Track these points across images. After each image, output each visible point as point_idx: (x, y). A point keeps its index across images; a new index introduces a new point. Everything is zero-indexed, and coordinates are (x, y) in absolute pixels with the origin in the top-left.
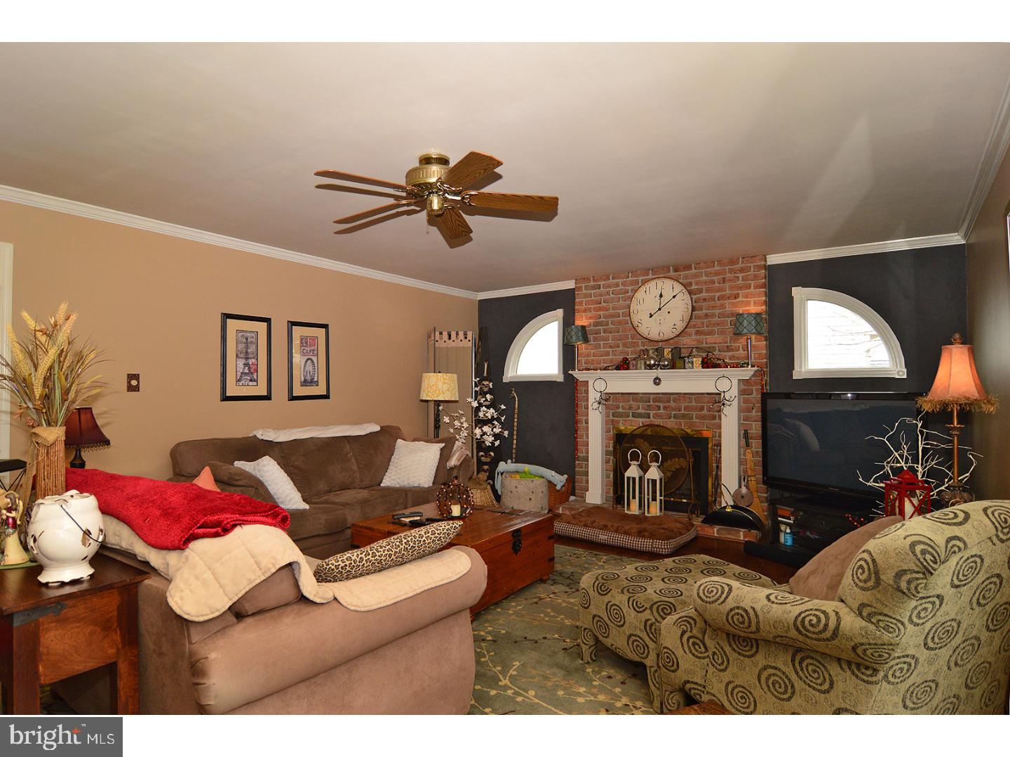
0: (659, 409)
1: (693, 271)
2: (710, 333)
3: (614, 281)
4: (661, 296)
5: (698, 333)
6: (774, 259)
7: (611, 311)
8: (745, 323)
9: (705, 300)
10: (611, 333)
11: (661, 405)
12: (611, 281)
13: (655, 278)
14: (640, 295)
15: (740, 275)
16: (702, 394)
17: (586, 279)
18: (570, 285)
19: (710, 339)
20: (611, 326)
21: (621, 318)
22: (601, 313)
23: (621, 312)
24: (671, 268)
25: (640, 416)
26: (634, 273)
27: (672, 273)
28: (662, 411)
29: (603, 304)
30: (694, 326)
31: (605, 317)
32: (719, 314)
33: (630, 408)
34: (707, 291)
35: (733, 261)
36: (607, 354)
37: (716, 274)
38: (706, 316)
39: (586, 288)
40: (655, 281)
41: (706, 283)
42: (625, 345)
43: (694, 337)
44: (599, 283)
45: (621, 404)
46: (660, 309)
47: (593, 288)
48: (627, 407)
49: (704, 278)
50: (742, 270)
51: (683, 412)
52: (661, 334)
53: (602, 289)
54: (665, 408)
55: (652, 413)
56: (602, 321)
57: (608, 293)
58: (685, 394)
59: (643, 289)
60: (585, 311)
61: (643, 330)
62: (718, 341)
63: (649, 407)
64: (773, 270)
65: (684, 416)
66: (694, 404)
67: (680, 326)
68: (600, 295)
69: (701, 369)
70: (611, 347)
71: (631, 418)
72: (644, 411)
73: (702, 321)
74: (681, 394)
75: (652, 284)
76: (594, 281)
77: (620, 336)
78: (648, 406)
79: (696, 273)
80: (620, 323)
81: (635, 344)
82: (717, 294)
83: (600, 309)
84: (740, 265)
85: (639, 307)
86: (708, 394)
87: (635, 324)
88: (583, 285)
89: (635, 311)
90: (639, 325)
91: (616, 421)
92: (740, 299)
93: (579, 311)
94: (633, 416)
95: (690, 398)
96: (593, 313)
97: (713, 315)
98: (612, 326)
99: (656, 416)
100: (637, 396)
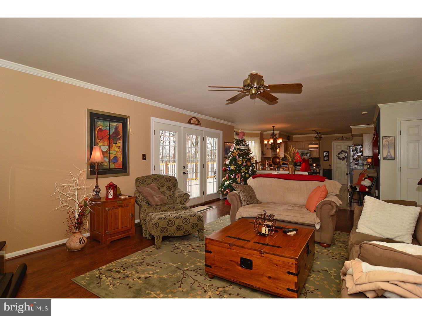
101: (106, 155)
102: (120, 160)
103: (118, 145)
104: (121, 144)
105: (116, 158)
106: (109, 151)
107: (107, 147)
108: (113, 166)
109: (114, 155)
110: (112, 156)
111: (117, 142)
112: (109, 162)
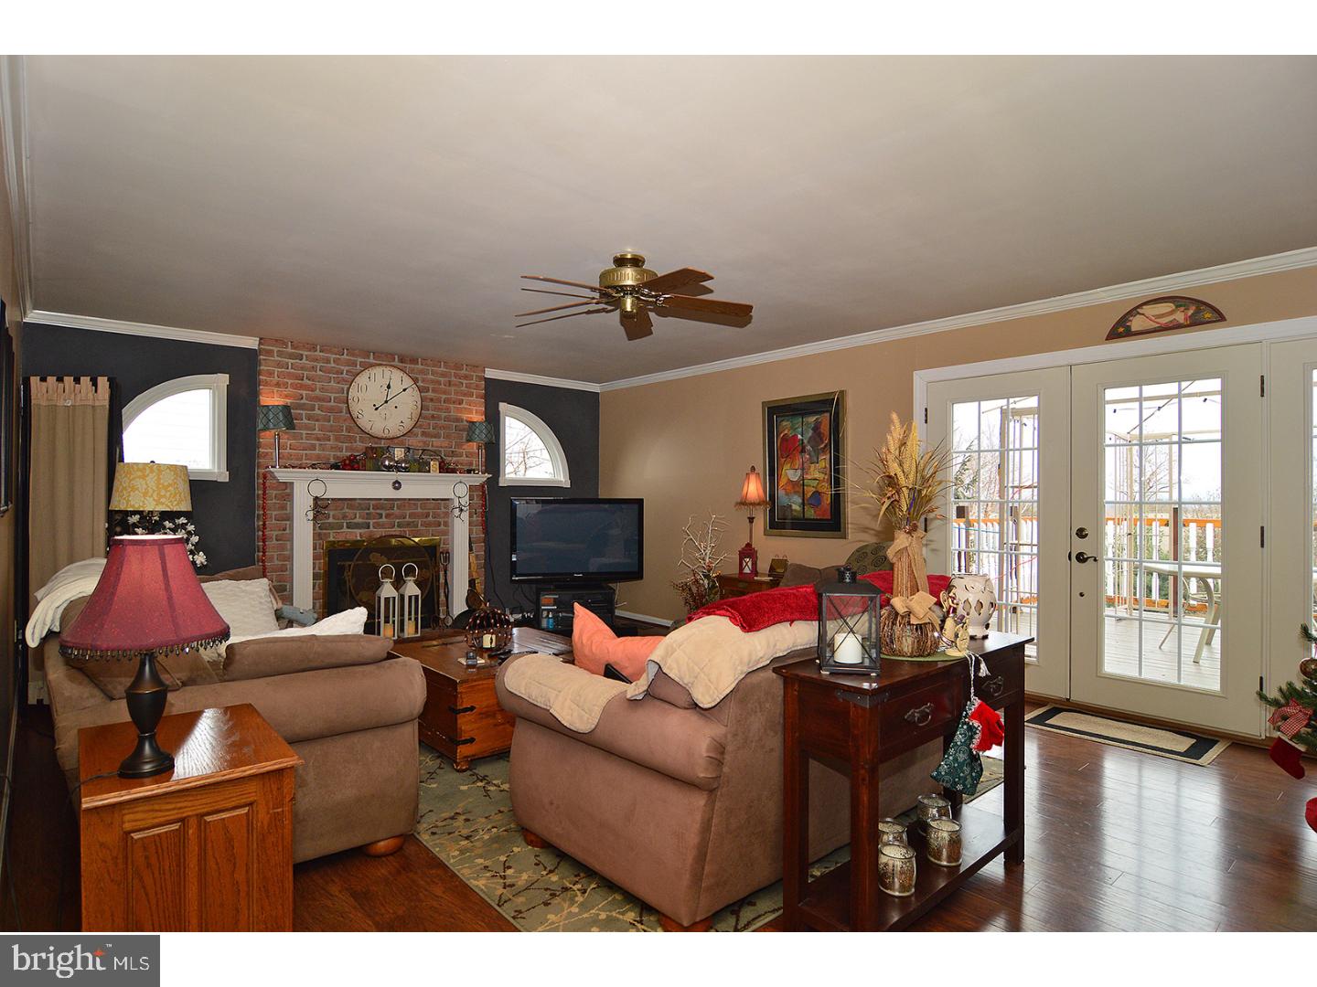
0: (381, 517)
1: (420, 366)
2: (437, 436)
3: (321, 354)
4: (389, 387)
5: (424, 434)
6: (491, 373)
7: (317, 392)
8: (477, 432)
9: (432, 400)
10: (317, 420)
11: (384, 513)
12: (318, 353)
13: (381, 365)
14: (362, 379)
15: (465, 382)
16: (428, 499)
17: (280, 342)
18: (250, 343)
19: (436, 442)
20: (317, 412)
21: (332, 403)
22: (304, 393)
23: (333, 396)
24: (396, 357)
25: (357, 526)
26: (351, 352)
27: (396, 363)
28: (384, 519)
29: (306, 381)
30: (421, 427)
31: (311, 399)
32: (445, 417)
33: (344, 517)
34: (434, 391)
35: (458, 367)
36: (313, 447)
37: (443, 375)
38: (433, 416)
39: (280, 354)
40: (381, 369)
41: (432, 381)
42: (337, 439)
43: (420, 438)
44: (301, 352)
45: (331, 513)
46: (386, 402)
47: (291, 356)
48: (341, 516)
49: (430, 377)
50: (466, 377)
51: (407, 519)
52: (386, 431)
53: (304, 361)
54: (388, 516)
55: (371, 522)
56: (304, 404)
57: (313, 368)
58: (409, 499)
59: (365, 374)
60: (278, 385)
61: (363, 423)
62: (443, 445)
63: (369, 516)
64: (490, 383)
65: (408, 524)
66: (419, 510)
67: (408, 424)
68: (302, 369)
69: (437, 473)
70: (318, 439)
71: (345, 529)
72: (361, 520)
73: (428, 421)
74: (405, 499)
75: (378, 371)
76: (293, 347)
77: (332, 426)
78: (367, 514)
79: (423, 369)
80: (331, 410)
81: (351, 439)
82: (444, 396)
83: (302, 387)
84: (464, 372)
85: (360, 395)
86: (433, 499)
87: (355, 414)
88: (276, 349)
89: (356, 400)
90: (360, 416)
91: (325, 534)
92: (464, 405)
93: (267, 384)
94: (348, 527)
95: (414, 504)
96: (290, 390)
97: (439, 418)
98: (320, 412)
99: (377, 525)
100: (353, 502)
101: (797, 489)
102: (827, 500)
103: (822, 464)
104: (828, 461)
105: (817, 494)
106: (803, 480)
107: (799, 472)
108: (811, 513)
109: (814, 490)
110: (809, 492)
111: (818, 458)
112: (803, 504)
